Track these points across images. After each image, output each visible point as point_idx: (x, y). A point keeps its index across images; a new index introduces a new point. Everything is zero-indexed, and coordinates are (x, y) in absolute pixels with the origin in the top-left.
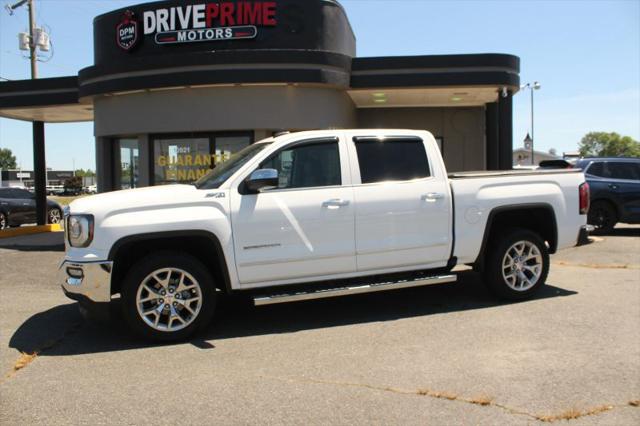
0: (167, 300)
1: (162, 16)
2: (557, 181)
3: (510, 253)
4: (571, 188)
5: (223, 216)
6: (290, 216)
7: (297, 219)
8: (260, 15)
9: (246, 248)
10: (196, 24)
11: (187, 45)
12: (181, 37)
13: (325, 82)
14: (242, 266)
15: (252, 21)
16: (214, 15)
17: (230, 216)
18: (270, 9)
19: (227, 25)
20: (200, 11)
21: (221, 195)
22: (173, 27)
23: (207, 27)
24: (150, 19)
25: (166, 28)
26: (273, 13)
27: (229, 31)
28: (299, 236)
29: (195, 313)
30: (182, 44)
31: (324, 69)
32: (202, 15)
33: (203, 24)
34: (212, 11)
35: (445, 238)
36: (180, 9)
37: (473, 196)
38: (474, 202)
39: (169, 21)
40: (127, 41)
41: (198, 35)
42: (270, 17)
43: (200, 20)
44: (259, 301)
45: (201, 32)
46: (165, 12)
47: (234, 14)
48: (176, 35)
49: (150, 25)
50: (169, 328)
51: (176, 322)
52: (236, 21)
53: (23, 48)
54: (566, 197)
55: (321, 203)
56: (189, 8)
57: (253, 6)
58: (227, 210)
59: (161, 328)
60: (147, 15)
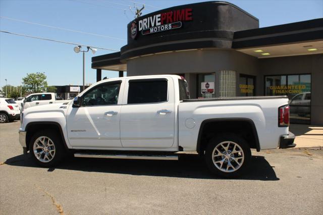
0: (45, 150)
1: (145, 22)
3: (218, 148)
5: (64, 116)
6: (90, 118)
8: (184, 16)
9: (72, 131)
10: (158, 24)
11: (154, 34)
12: (152, 30)
13: (215, 47)
14: (71, 139)
15: (180, 19)
16: (164, 19)
17: (66, 116)
18: (189, 12)
19: (170, 23)
20: (158, 18)
22: (149, 27)
23: (161, 25)
24: (141, 24)
25: (146, 27)
26: (190, 14)
27: (170, 25)
28: (93, 127)
29: (53, 157)
30: (152, 34)
32: (159, 19)
33: (160, 24)
34: (164, 17)
35: (172, 135)
36: (151, 18)
38: (191, 116)
39: (147, 24)
40: (134, 34)
41: (158, 28)
42: (189, 16)
43: (159, 22)
44: (76, 155)
45: (159, 27)
46: (146, 20)
47: (172, 18)
48: (150, 29)
49: (141, 27)
51: (46, 159)
52: (173, 20)
55: (104, 113)
56: (155, 16)
57: (181, 11)
58: (65, 114)
59: (41, 160)
60: (140, 22)
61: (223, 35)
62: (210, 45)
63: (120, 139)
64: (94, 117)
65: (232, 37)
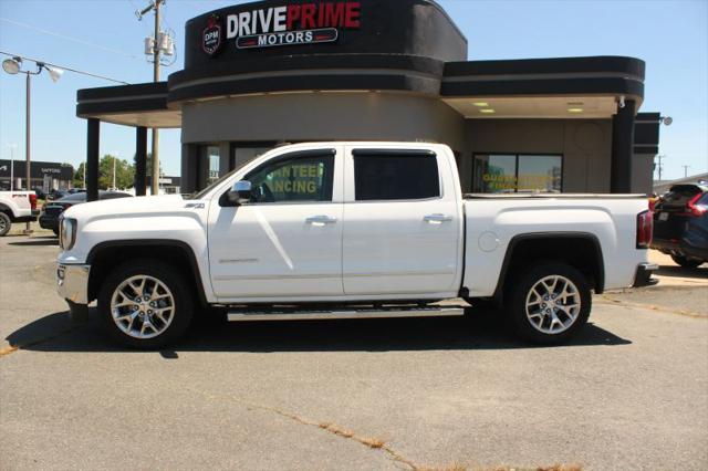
0: (141, 308)
1: (245, 19)
2: (606, 207)
3: (537, 288)
4: (626, 217)
5: (200, 228)
6: (269, 231)
7: (277, 233)
8: (342, 17)
9: (222, 261)
10: (277, 28)
11: (267, 49)
12: (262, 41)
13: (410, 89)
14: (216, 279)
15: (334, 22)
16: (295, 18)
17: (207, 228)
18: (354, 10)
19: (308, 28)
20: (281, 14)
21: (200, 206)
22: (254, 31)
23: (287, 30)
24: (232, 22)
25: (248, 32)
26: (356, 14)
27: (309, 34)
28: (277, 252)
29: (168, 323)
30: (263, 48)
31: (408, 74)
32: (283, 18)
33: (283, 27)
34: (293, 13)
36: (261, 12)
37: (491, 220)
38: (490, 227)
39: (250, 25)
40: (211, 46)
41: (278, 38)
42: (353, 19)
43: (281, 23)
44: (232, 317)
45: (281, 35)
46: (247, 15)
47: (316, 17)
48: (257, 38)
49: (232, 30)
50: (141, 335)
51: (148, 330)
52: (316, 23)
53: (148, 53)
54: (616, 227)
55: (304, 219)
56: (270, 10)
57: (335, 7)
58: (204, 221)
59: (134, 334)
60: (231, 18)
61: (424, 66)
62: (400, 84)
63: (342, 276)
64: (280, 229)
65: (440, 71)
